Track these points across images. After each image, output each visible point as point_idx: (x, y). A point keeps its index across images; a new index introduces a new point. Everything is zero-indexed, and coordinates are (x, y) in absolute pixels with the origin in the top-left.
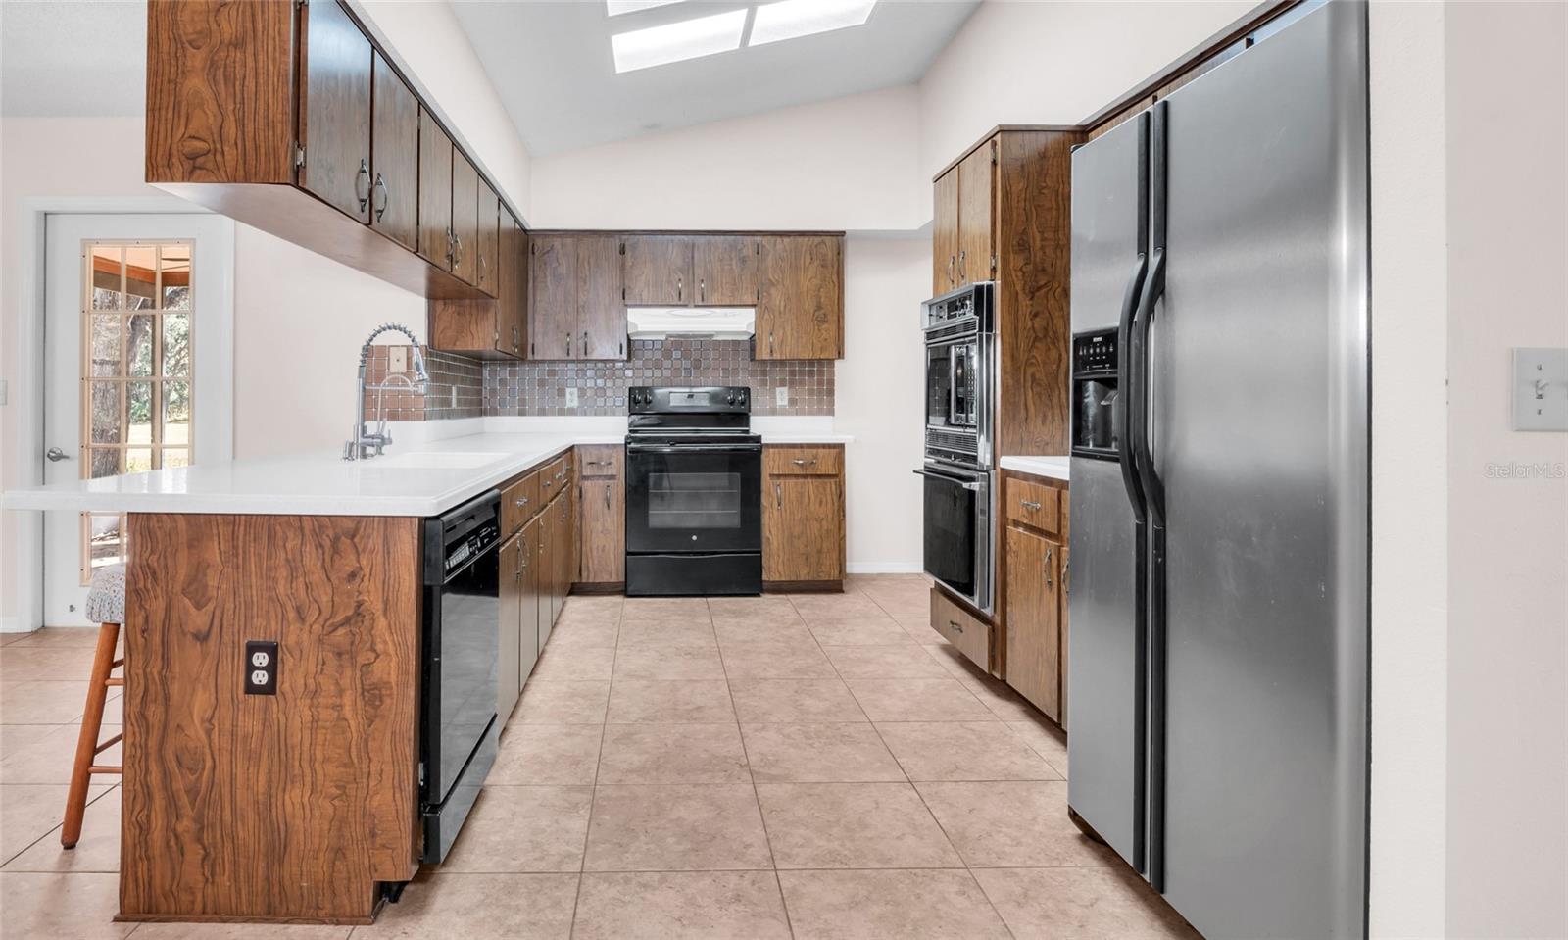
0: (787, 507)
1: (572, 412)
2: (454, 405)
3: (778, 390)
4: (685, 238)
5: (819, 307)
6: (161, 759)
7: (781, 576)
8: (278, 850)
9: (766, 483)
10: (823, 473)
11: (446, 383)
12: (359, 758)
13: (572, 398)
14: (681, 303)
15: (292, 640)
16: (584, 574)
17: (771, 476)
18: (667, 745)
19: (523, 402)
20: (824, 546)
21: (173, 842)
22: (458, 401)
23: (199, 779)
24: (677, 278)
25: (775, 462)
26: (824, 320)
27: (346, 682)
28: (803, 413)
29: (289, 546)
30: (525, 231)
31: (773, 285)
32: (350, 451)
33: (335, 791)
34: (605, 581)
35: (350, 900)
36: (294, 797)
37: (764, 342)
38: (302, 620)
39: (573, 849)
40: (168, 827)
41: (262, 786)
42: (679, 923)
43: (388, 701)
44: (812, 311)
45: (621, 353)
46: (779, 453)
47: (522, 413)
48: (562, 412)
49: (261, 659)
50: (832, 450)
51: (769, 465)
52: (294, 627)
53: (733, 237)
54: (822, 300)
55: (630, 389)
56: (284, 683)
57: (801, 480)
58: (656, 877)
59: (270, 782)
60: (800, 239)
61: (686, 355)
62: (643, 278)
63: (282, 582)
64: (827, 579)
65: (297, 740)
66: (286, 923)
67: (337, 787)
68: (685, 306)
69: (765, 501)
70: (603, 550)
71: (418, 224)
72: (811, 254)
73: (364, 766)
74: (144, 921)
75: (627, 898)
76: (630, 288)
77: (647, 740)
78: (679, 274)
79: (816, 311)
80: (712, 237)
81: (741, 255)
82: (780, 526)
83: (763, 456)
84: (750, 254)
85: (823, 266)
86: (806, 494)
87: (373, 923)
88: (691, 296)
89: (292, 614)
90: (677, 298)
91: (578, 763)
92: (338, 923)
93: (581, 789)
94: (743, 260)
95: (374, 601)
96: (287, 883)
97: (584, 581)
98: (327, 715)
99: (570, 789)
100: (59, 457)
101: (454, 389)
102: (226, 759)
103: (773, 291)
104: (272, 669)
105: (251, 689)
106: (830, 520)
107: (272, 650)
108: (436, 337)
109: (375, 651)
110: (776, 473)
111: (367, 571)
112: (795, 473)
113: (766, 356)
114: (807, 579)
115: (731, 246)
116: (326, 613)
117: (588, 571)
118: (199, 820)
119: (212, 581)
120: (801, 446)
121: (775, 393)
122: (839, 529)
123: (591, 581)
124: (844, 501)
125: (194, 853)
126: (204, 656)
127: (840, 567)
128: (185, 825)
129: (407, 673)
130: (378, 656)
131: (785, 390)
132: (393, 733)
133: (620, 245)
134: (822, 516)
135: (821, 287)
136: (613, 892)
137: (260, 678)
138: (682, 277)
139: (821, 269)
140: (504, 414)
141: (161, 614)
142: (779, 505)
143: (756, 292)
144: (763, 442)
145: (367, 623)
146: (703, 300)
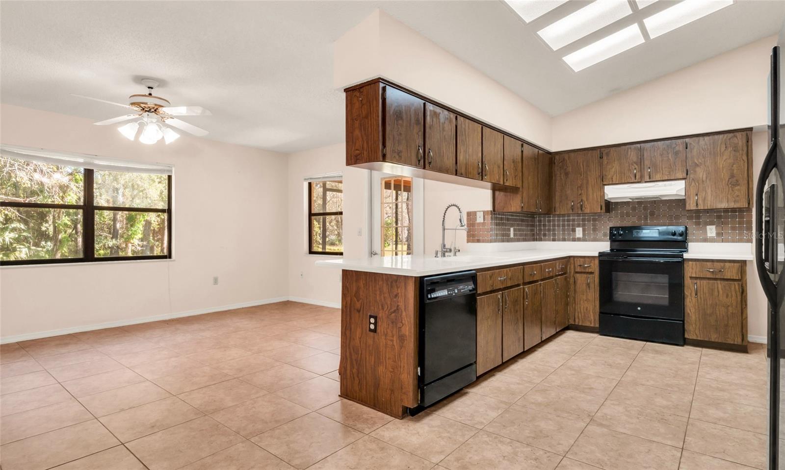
0: (702, 296)
1: (579, 240)
2: (512, 236)
3: (708, 227)
4: (638, 145)
5: (732, 176)
6: (349, 348)
7: (697, 337)
8: (377, 386)
9: (688, 282)
10: (729, 278)
11: (506, 226)
12: (398, 360)
13: (579, 232)
14: (636, 181)
15: (380, 315)
16: (577, 320)
17: (691, 278)
18: (560, 398)
19: (554, 235)
20: (730, 322)
21: (352, 376)
22: (514, 235)
23: (358, 356)
24: (634, 168)
25: (693, 269)
26: (737, 184)
27: (394, 332)
28: (727, 241)
29: (380, 284)
30: (549, 153)
31: (698, 165)
32: (437, 254)
33: (391, 370)
34: (588, 325)
35: (395, 408)
36: (381, 369)
37: (692, 199)
38: (383, 309)
39: (485, 421)
40: (351, 371)
41: (373, 363)
42: (503, 458)
43: (406, 341)
44: (727, 179)
45: (601, 209)
46: (696, 264)
47: (554, 240)
48: (574, 240)
49: (372, 320)
50: (735, 264)
51: (689, 271)
52: (381, 311)
53: (670, 141)
54: (735, 171)
55: (610, 228)
56: (378, 330)
57: (711, 282)
58: (509, 440)
59: (375, 362)
60: (716, 137)
61: (645, 209)
62: (613, 170)
63: (378, 295)
64: (732, 343)
65: (381, 350)
66: (378, 411)
67: (392, 368)
68: (638, 182)
69: (687, 292)
70: (587, 310)
71: (456, 163)
72: (726, 144)
73: (399, 363)
74: (345, 398)
75: (491, 443)
76: (606, 175)
77: (553, 394)
78: (635, 165)
79: (729, 179)
80: (655, 143)
81: (675, 151)
82: (697, 307)
83: (685, 266)
84: (681, 149)
85: (734, 151)
86: (716, 290)
87: (401, 419)
88: (642, 177)
89: (380, 307)
90: (633, 178)
91: (513, 394)
92: (391, 416)
93: (505, 403)
94: (677, 153)
95: (401, 305)
96: (379, 398)
97: (576, 324)
98: (390, 343)
99: (502, 402)
100: (376, 254)
101: (512, 229)
102: (364, 352)
103: (698, 169)
104: (375, 324)
105: (370, 330)
106: (734, 307)
107: (375, 318)
108: (496, 206)
109: (402, 323)
110: (695, 276)
111: (400, 294)
112: (707, 277)
113: (693, 207)
114: (717, 341)
115: (668, 146)
116: (389, 308)
117: (579, 319)
118: (358, 370)
119: (361, 293)
120: (712, 261)
121: (706, 229)
122: (742, 313)
123: (580, 324)
124: (746, 296)
125: (357, 382)
126: (359, 316)
127: (743, 335)
128: (355, 371)
129: (411, 333)
130: (403, 325)
131: (714, 227)
132: (407, 353)
133: (601, 153)
134: (729, 304)
135: (733, 164)
136: (487, 439)
137: (372, 327)
138: (636, 167)
139: (733, 152)
140: (545, 240)
141: (349, 302)
142: (696, 294)
143: (685, 171)
144: (684, 257)
145: (400, 313)
146: (650, 178)
